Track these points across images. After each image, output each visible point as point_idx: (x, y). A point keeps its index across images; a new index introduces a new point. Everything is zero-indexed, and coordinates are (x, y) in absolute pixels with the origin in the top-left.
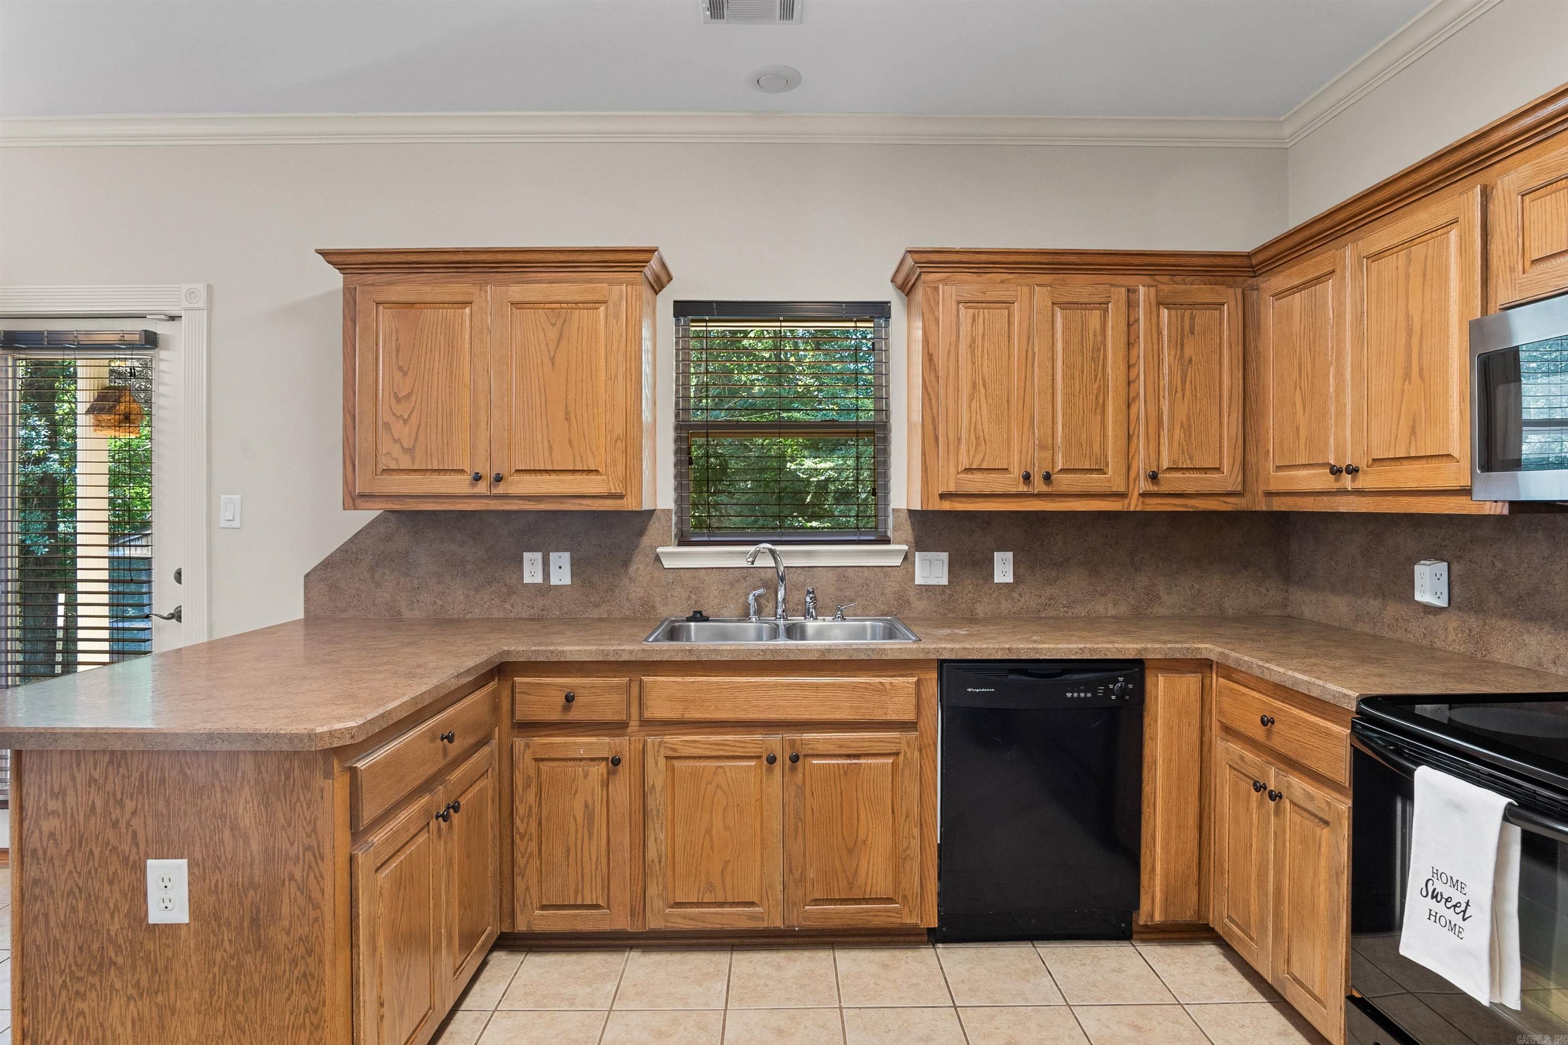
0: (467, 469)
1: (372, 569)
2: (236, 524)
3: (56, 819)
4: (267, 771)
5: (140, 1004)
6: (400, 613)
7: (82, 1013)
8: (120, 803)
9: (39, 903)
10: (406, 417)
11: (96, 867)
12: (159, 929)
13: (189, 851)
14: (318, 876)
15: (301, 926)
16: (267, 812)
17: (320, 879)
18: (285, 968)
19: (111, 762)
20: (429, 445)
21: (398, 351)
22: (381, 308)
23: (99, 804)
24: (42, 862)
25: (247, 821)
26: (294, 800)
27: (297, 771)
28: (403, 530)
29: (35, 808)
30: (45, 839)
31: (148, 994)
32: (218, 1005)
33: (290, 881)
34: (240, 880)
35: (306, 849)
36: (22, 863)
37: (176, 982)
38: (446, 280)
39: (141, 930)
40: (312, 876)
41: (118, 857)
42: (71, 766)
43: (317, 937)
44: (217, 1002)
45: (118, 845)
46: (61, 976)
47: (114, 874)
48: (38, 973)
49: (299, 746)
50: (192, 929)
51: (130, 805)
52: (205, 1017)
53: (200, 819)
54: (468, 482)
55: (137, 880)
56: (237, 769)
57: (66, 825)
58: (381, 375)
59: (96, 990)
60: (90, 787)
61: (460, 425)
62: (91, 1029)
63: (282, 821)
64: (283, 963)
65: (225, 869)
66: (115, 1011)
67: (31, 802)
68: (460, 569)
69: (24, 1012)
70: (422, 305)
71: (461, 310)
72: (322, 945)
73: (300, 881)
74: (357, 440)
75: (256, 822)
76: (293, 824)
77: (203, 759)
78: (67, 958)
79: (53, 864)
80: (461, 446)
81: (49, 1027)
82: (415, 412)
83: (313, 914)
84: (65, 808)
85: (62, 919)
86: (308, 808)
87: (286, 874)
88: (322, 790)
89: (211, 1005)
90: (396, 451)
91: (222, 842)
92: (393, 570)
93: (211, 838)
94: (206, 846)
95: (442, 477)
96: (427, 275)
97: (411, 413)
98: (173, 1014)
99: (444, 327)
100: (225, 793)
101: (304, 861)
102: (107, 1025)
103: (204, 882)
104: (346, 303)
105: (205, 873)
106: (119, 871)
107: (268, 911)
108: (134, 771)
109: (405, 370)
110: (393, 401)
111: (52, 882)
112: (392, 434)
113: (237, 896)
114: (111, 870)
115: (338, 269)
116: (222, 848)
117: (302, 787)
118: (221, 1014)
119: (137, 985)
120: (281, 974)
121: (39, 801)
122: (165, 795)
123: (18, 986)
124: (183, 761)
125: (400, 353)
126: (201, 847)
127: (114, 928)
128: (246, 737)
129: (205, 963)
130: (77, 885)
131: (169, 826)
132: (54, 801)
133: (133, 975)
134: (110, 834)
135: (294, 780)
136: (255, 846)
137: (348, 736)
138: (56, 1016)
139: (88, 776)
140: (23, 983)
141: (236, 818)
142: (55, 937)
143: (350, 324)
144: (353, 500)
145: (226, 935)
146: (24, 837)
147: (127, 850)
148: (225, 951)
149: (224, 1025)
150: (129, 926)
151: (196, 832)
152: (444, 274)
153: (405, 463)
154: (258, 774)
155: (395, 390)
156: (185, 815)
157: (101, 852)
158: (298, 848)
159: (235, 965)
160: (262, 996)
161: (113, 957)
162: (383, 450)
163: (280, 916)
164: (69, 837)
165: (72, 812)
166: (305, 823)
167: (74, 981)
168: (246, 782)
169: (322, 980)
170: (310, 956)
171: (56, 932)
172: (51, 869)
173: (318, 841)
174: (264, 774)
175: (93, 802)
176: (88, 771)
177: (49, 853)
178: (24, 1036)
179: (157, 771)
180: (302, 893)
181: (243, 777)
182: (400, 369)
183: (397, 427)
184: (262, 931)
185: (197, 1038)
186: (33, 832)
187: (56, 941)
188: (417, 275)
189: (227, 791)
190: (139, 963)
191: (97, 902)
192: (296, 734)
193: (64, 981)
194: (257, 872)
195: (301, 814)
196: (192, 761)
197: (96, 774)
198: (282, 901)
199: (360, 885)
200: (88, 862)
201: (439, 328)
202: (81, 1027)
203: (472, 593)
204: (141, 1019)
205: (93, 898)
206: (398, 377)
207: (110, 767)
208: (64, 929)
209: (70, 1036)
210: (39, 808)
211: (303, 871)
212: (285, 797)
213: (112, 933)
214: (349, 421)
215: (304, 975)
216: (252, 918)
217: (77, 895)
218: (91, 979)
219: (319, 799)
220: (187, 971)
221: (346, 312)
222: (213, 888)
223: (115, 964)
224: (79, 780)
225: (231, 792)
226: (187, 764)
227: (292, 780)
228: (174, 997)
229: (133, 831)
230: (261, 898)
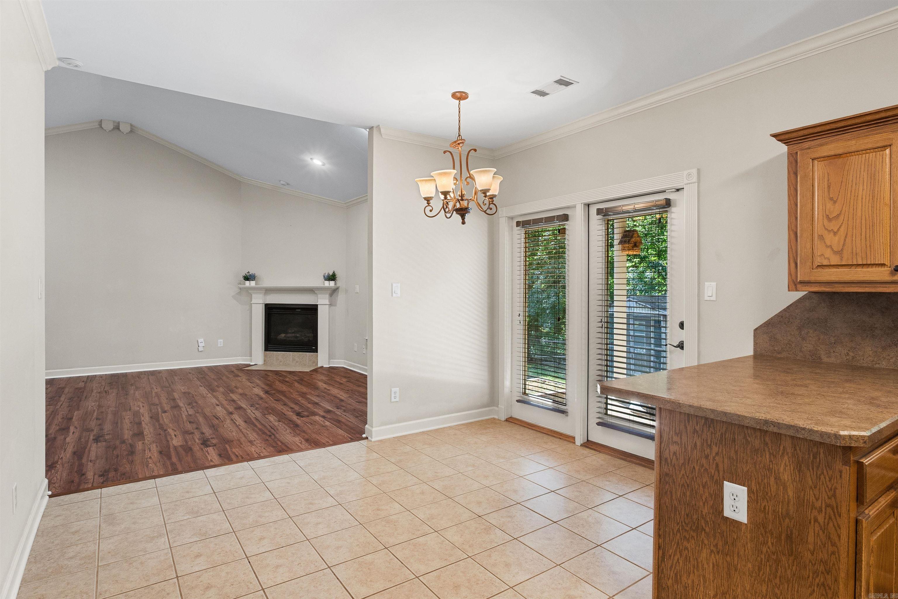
0: (887, 263)
1: (800, 329)
2: (714, 298)
3: (677, 447)
4: (800, 450)
5: (717, 557)
6: (820, 358)
7: (686, 548)
8: (710, 446)
9: (668, 485)
10: (835, 230)
11: (696, 476)
12: (729, 521)
13: (748, 483)
14: (836, 526)
15: (822, 552)
16: (800, 475)
17: (837, 528)
18: (809, 574)
19: (705, 423)
20: (854, 248)
21: (830, 188)
22: (816, 162)
23: (698, 444)
24: (670, 465)
25: (786, 476)
26: (819, 473)
27: (822, 455)
28: (823, 305)
29: (667, 438)
30: (671, 454)
31: (722, 553)
32: (763, 577)
33: (815, 522)
34: (780, 510)
35: (828, 506)
36: (661, 463)
37: (738, 554)
38: (867, 134)
39: (719, 517)
40: (831, 524)
41: (708, 474)
42: (685, 420)
43: (834, 564)
44: (763, 575)
45: (708, 468)
46: (677, 526)
47: (706, 483)
48: (667, 520)
49: (828, 440)
50: (749, 528)
51: (715, 449)
52: (755, 581)
53: (755, 467)
54: (888, 272)
55: (718, 490)
56: (780, 444)
57: (682, 450)
58: (816, 205)
59: (694, 539)
60: (694, 434)
61: (881, 232)
62: (691, 559)
63: (810, 483)
64: (808, 570)
65: (771, 501)
66: (704, 555)
67: (665, 435)
68: (869, 332)
69: (659, 536)
70: (848, 155)
71: (881, 153)
72: (837, 570)
73: (822, 523)
74: (799, 247)
75: (792, 479)
76: (818, 487)
77: (758, 434)
78: (680, 517)
79: (675, 468)
80: (882, 247)
81: (671, 548)
82: (843, 226)
83: (831, 549)
84: (681, 442)
85: (679, 496)
86: (830, 480)
87: (812, 517)
88: (841, 472)
89: (759, 576)
90: (828, 253)
91: (769, 484)
92: (815, 330)
93: (762, 480)
94: (759, 484)
95: (865, 269)
96: (851, 133)
97: (840, 227)
98: (736, 570)
99: (866, 166)
100: (772, 456)
101: (826, 512)
102: (699, 560)
103: (757, 503)
104: (790, 163)
105: (757, 499)
106: (708, 481)
107: (799, 535)
108: (718, 432)
109: (835, 199)
110: (826, 221)
111: (674, 477)
112: (825, 242)
113: (777, 519)
114: (704, 480)
115: (784, 143)
116: (769, 488)
117: (825, 466)
118: (765, 583)
119: (716, 546)
120: (807, 576)
121: (669, 435)
122: (735, 448)
123: (657, 522)
124: (746, 432)
125: (831, 189)
126: (755, 483)
127: (705, 511)
128: (789, 427)
129: (756, 550)
130: (686, 482)
131: (737, 466)
132: (676, 437)
133: (714, 540)
134: (704, 461)
135: (820, 461)
136: (791, 493)
137: (862, 441)
138: (674, 545)
139: (693, 428)
140: (659, 522)
141: (779, 473)
142: (675, 505)
143: (792, 175)
144: (795, 285)
145: (769, 539)
146: (662, 450)
147: (713, 472)
148: (769, 548)
149: (767, 590)
150: (713, 513)
151: (753, 474)
152: (866, 130)
153: (835, 260)
154: (794, 451)
155: (828, 214)
156: (747, 462)
157: (699, 469)
158: (822, 503)
159: (775, 558)
160: (793, 585)
161: (704, 527)
162: (817, 253)
163: (807, 541)
164: (683, 456)
165: (685, 444)
166: (827, 489)
167: (684, 530)
168: (785, 453)
169: (837, 593)
170: (828, 574)
171: (675, 502)
172: (674, 470)
173: (837, 503)
174: (799, 451)
175: (695, 442)
176: (693, 426)
177: (673, 463)
178: (659, 547)
179: (731, 434)
180: (824, 533)
181: (784, 450)
182: (831, 199)
183: (829, 238)
184: (794, 546)
185: (749, 590)
186: (666, 450)
187: (675, 507)
188: (843, 135)
189: (773, 456)
190: (718, 534)
191: (696, 495)
192: (825, 432)
193: (679, 529)
194: (791, 508)
195: (824, 482)
196: (751, 433)
197: (698, 428)
198: (808, 532)
199: (864, 541)
200: (692, 472)
201: (863, 167)
202: (686, 555)
203: (880, 350)
204: (718, 566)
205: (694, 492)
206: (829, 205)
207: (705, 426)
208: (680, 502)
209: (681, 557)
210: (669, 439)
211: (825, 519)
212: (813, 469)
213: (704, 513)
214: (793, 236)
215: (823, 584)
216: (787, 535)
217: (686, 487)
218: (692, 533)
219: (838, 477)
220: (745, 550)
221: (790, 169)
222: (762, 509)
223: (705, 530)
224: (688, 428)
225: (776, 456)
226: (748, 434)
227: (818, 460)
228: (737, 561)
229: (716, 463)
230: (794, 526)
